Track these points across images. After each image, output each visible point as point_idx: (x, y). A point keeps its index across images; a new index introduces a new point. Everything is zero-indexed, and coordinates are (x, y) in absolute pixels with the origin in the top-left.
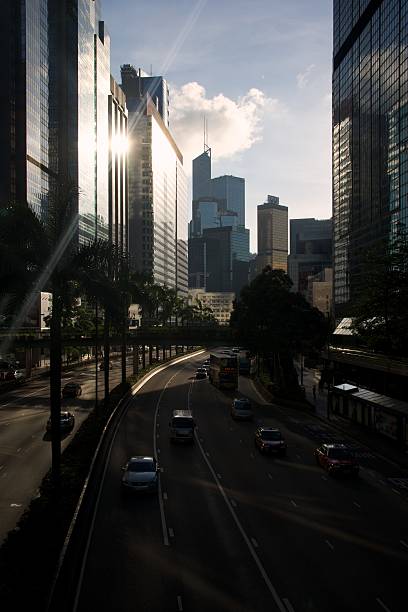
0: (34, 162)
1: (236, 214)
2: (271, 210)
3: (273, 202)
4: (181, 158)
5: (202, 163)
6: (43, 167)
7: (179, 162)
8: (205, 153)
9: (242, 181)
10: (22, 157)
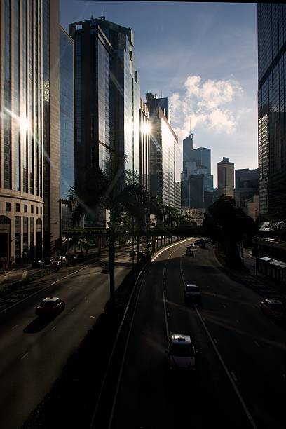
0: (102, 144)
1: (206, 168)
2: (225, 165)
3: (226, 161)
4: (177, 139)
5: (188, 142)
6: (106, 146)
7: (176, 141)
8: (190, 136)
9: (209, 150)
10: (96, 142)
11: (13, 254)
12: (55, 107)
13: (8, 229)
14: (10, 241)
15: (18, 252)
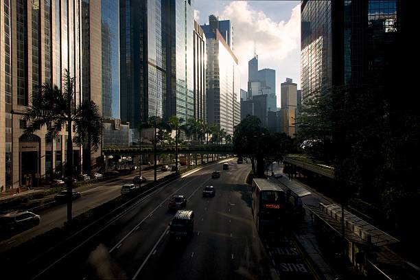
0: (151, 64)
1: (270, 88)
2: (288, 85)
3: (289, 82)
4: (237, 61)
5: (253, 63)
6: (157, 67)
7: (235, 63)
8: (255, 58)
9: (274, 71)
10: (145, 62)
11: (43, 172)
12: (96, 29)
13: (38, 147)
14: (40, 157)
15: (49, 170)
